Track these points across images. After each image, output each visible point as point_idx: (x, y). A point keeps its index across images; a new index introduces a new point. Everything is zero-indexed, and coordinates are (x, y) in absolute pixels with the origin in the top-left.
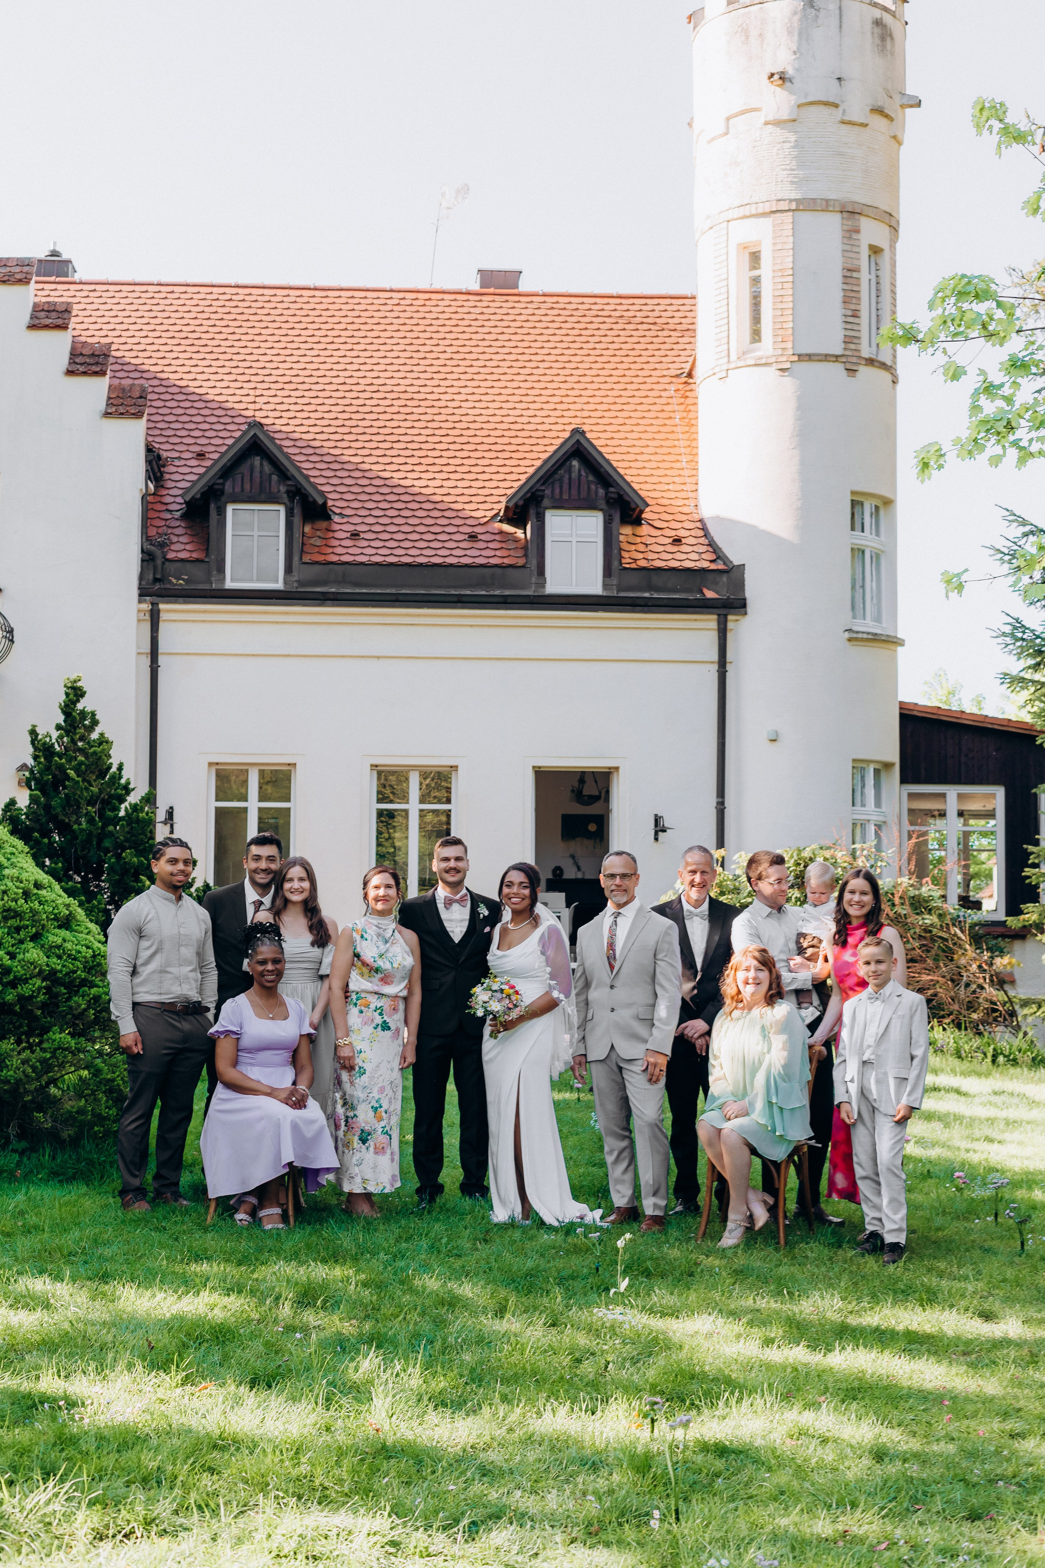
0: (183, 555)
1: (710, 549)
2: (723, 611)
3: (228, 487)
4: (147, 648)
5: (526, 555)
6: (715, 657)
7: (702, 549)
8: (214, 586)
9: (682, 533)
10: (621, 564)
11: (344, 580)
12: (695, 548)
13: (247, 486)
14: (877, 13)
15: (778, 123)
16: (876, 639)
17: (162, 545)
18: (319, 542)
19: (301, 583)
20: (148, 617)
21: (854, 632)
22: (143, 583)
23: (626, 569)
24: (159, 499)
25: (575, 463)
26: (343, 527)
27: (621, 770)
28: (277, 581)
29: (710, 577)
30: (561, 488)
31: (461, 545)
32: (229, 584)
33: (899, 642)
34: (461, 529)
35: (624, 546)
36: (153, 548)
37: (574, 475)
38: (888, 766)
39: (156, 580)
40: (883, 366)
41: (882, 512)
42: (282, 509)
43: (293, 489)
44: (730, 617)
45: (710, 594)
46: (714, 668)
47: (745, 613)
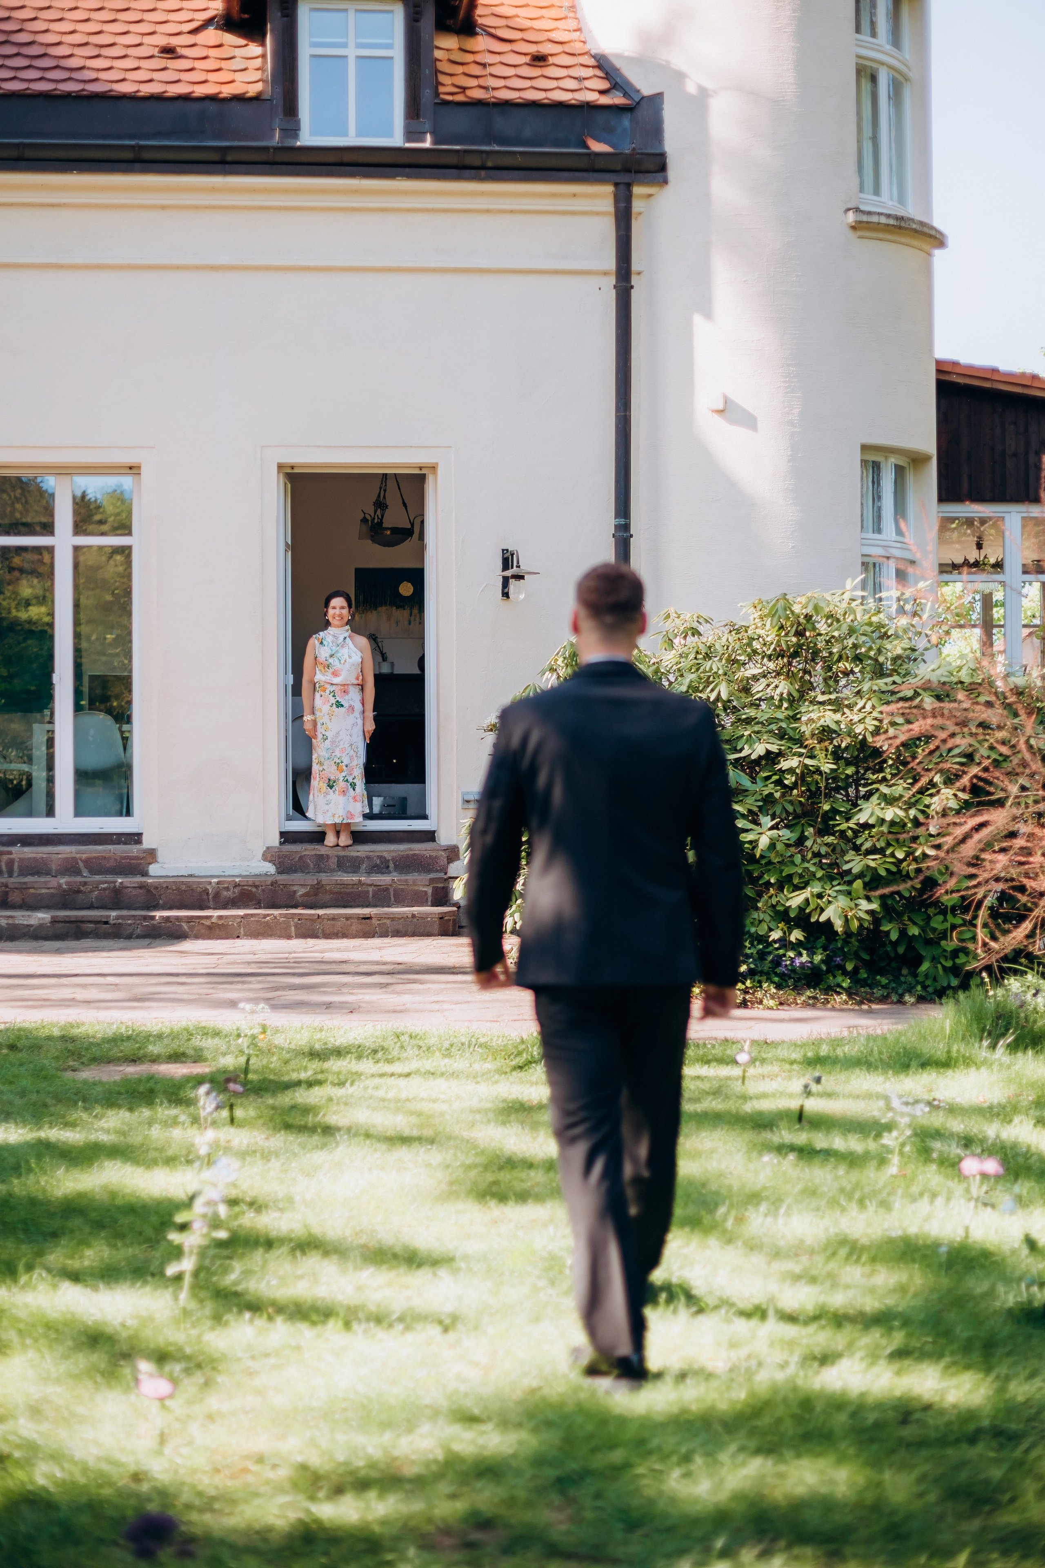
1: (601, 74)
2: (623, 178)
5: (262, 80)
6: (610, 263)
7: (585, 73)
9: (548, 48)
10: (437, 94)
12: (572, 72)
16: (902, 228)
21: (863, 212)
23: (446, 102)
27: (440, 470)
29: (601, 118)
31: (147, 64)
33: (937, 236)
34: (149, 40)
35: (443, 66)
38: (917, 460)
44: (637, 190)
45: (597, 147)
46: (609, 284)
47: (665, 182)
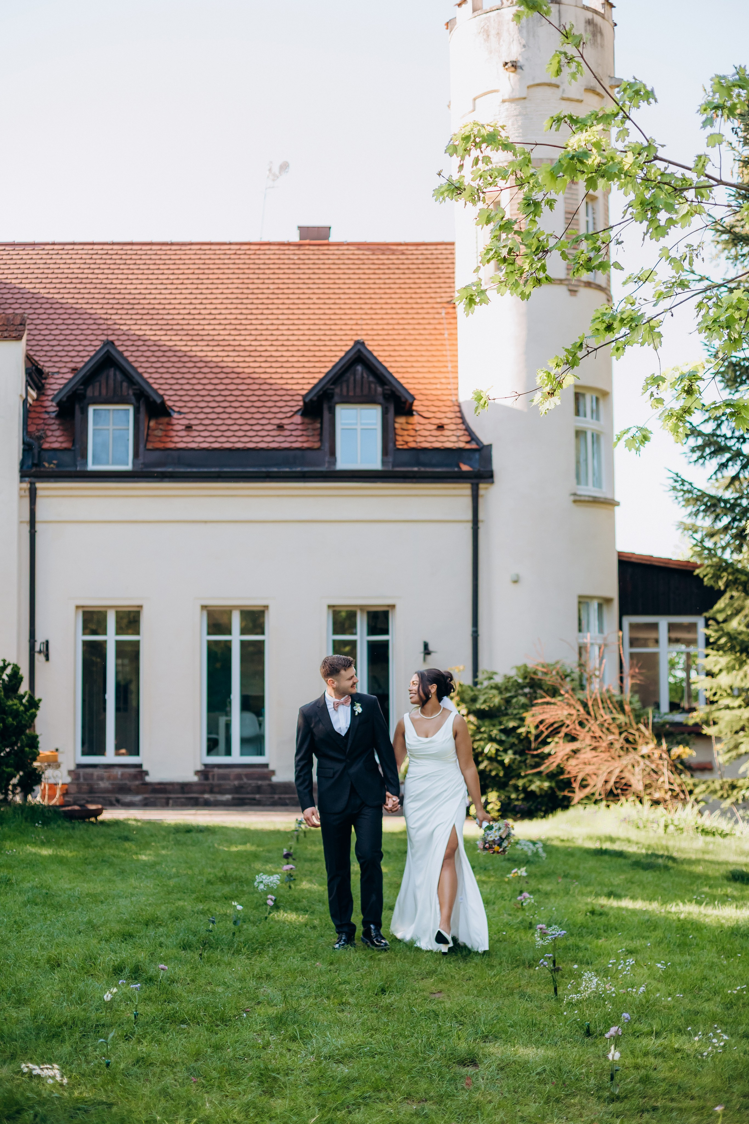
0: (56, 445)
1: (466, 433)
2: (475, 481)
3: (89, 393)
4: (27, 517)
5: (321, 440)
6: (469, 516)
7: (460, 433)
8: (78, 469)
9: (445, 421)
10: (395, 445)
11: (179, 462)
12: (455, 433)
13: (104, 391)
14: (589, 15)
15: (512, 100)
16: (595, 501)
17: (40, 438)
18: (159, 433)
19: (145, 465)
20: (27, 493)
21: (578, 495)
22: (25, 468)
23: (399, 449)
24: (40, 403)
25: (359, 368)
26: (181, 422)
27: (397, 608)
28: (127, 464)
29: (466, 454)
30: (348, 387)
31: (272, 433)
32: (91, 467)
33: (618, 504)
34: (272, 421)
35: (399, 432)
36: (31, 440)
37: (358, 377)
38: (608, 601)
39: (34, 465)
40: (599, 288)
41: (601, 402)
42: (131, 408)
43: (138, 392)
44: (481, 486)
45: (465, 468)
46: (469, 526)
47: (493, 482)
